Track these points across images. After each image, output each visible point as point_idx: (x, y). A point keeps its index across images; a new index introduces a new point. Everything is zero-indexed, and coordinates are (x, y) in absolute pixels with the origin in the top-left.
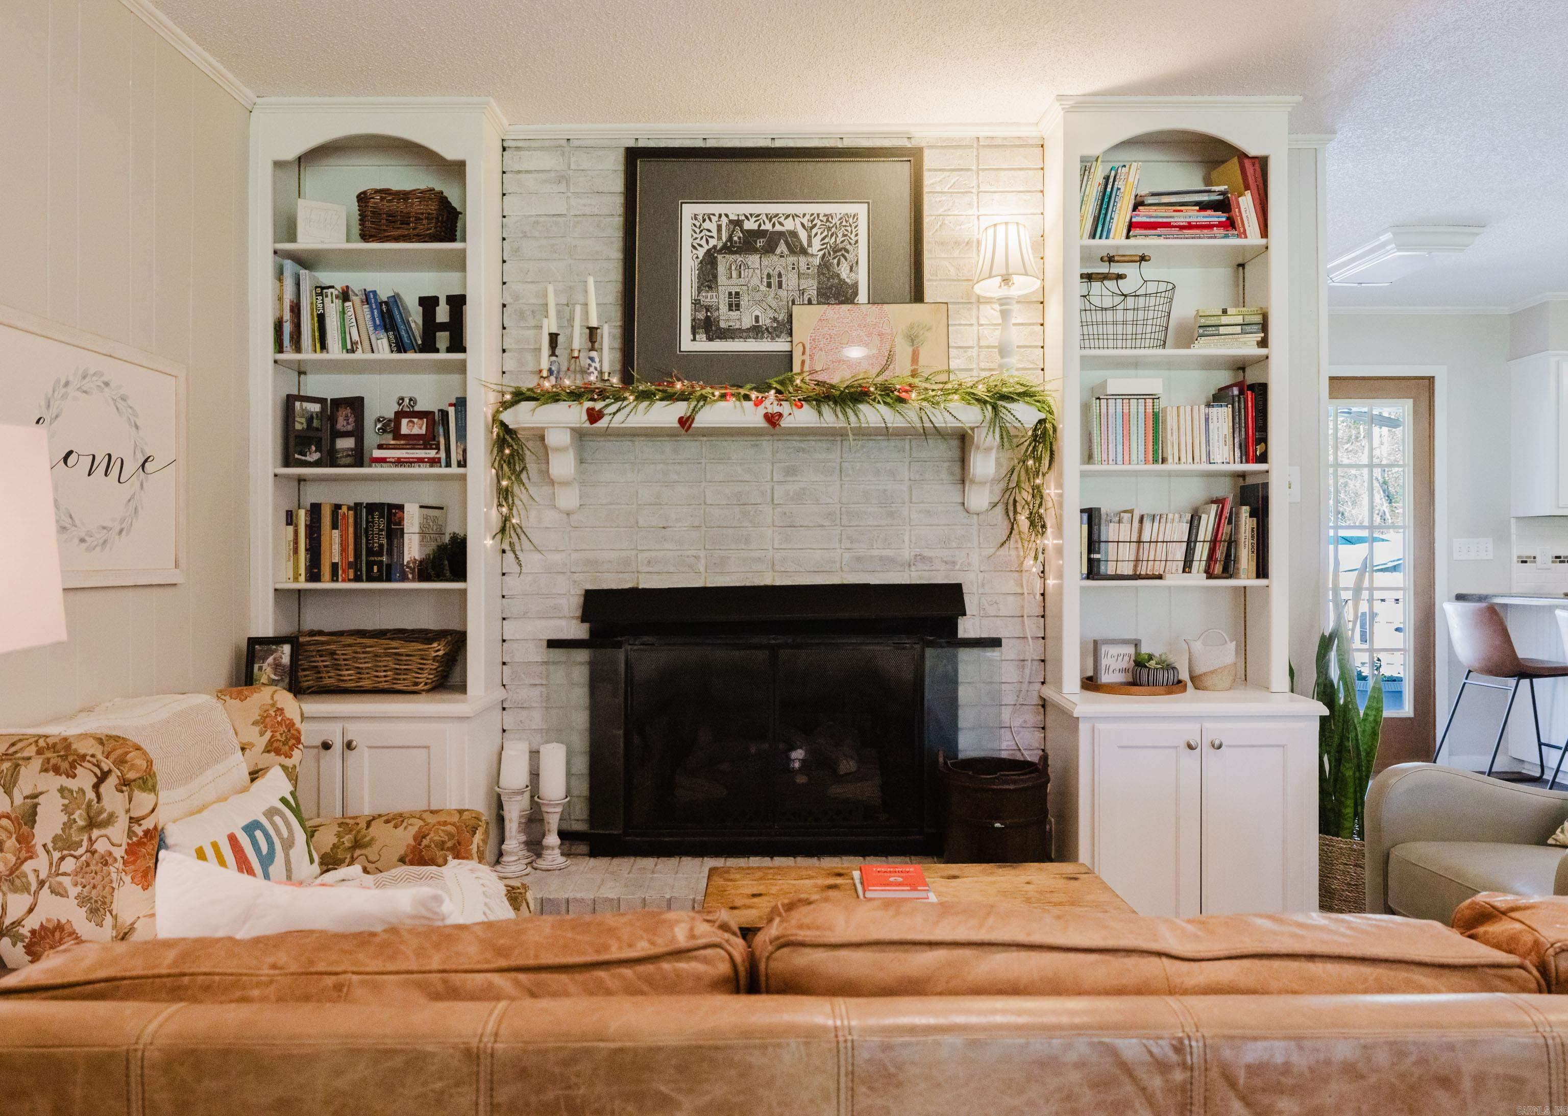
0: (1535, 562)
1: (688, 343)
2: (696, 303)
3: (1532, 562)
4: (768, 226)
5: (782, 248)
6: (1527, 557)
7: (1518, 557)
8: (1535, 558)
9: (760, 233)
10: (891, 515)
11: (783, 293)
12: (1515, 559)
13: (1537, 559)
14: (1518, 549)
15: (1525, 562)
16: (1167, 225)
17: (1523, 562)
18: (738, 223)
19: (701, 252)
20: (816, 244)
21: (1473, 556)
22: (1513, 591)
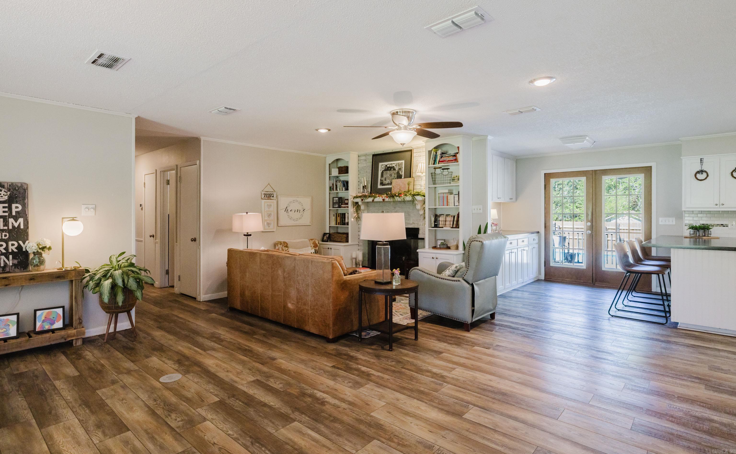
1: (379, 187)
2: (381, 180)
4: (390, 166)
5: (392, 169)
9: (389, 167)
10: (409, 215)
11: (392, 177)
12: (684, 225)
16: (445, 161)
18: (386, 166)
19: (382, 171)
20: (397, 168)
21: (667, 223)
22: (684, 235)
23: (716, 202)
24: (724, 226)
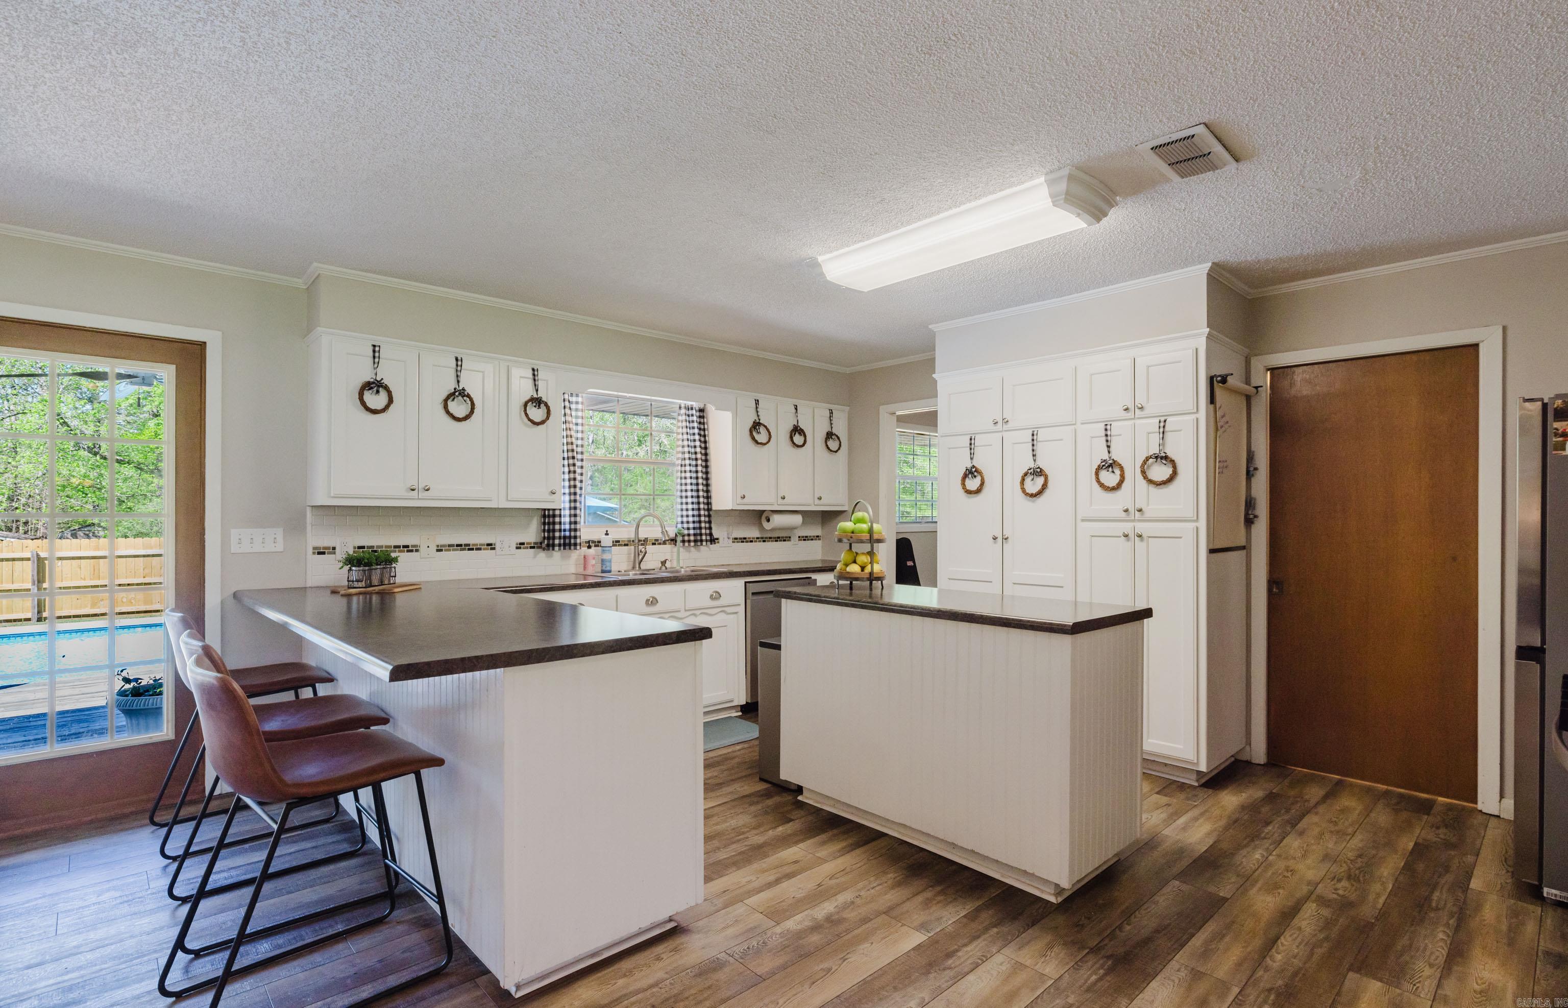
0: (335, 553)
3: (329, 553)
6: (325, 548)
7: (314, 548)
8: (334, 548)
12: (310, 551)
13: (337, 550)
14: (315, 539)
15: (323, 553)
17: (319, 553)
21: (258, 548)
22: (309, 585)
23: (413, 482)
24: (412, 551)
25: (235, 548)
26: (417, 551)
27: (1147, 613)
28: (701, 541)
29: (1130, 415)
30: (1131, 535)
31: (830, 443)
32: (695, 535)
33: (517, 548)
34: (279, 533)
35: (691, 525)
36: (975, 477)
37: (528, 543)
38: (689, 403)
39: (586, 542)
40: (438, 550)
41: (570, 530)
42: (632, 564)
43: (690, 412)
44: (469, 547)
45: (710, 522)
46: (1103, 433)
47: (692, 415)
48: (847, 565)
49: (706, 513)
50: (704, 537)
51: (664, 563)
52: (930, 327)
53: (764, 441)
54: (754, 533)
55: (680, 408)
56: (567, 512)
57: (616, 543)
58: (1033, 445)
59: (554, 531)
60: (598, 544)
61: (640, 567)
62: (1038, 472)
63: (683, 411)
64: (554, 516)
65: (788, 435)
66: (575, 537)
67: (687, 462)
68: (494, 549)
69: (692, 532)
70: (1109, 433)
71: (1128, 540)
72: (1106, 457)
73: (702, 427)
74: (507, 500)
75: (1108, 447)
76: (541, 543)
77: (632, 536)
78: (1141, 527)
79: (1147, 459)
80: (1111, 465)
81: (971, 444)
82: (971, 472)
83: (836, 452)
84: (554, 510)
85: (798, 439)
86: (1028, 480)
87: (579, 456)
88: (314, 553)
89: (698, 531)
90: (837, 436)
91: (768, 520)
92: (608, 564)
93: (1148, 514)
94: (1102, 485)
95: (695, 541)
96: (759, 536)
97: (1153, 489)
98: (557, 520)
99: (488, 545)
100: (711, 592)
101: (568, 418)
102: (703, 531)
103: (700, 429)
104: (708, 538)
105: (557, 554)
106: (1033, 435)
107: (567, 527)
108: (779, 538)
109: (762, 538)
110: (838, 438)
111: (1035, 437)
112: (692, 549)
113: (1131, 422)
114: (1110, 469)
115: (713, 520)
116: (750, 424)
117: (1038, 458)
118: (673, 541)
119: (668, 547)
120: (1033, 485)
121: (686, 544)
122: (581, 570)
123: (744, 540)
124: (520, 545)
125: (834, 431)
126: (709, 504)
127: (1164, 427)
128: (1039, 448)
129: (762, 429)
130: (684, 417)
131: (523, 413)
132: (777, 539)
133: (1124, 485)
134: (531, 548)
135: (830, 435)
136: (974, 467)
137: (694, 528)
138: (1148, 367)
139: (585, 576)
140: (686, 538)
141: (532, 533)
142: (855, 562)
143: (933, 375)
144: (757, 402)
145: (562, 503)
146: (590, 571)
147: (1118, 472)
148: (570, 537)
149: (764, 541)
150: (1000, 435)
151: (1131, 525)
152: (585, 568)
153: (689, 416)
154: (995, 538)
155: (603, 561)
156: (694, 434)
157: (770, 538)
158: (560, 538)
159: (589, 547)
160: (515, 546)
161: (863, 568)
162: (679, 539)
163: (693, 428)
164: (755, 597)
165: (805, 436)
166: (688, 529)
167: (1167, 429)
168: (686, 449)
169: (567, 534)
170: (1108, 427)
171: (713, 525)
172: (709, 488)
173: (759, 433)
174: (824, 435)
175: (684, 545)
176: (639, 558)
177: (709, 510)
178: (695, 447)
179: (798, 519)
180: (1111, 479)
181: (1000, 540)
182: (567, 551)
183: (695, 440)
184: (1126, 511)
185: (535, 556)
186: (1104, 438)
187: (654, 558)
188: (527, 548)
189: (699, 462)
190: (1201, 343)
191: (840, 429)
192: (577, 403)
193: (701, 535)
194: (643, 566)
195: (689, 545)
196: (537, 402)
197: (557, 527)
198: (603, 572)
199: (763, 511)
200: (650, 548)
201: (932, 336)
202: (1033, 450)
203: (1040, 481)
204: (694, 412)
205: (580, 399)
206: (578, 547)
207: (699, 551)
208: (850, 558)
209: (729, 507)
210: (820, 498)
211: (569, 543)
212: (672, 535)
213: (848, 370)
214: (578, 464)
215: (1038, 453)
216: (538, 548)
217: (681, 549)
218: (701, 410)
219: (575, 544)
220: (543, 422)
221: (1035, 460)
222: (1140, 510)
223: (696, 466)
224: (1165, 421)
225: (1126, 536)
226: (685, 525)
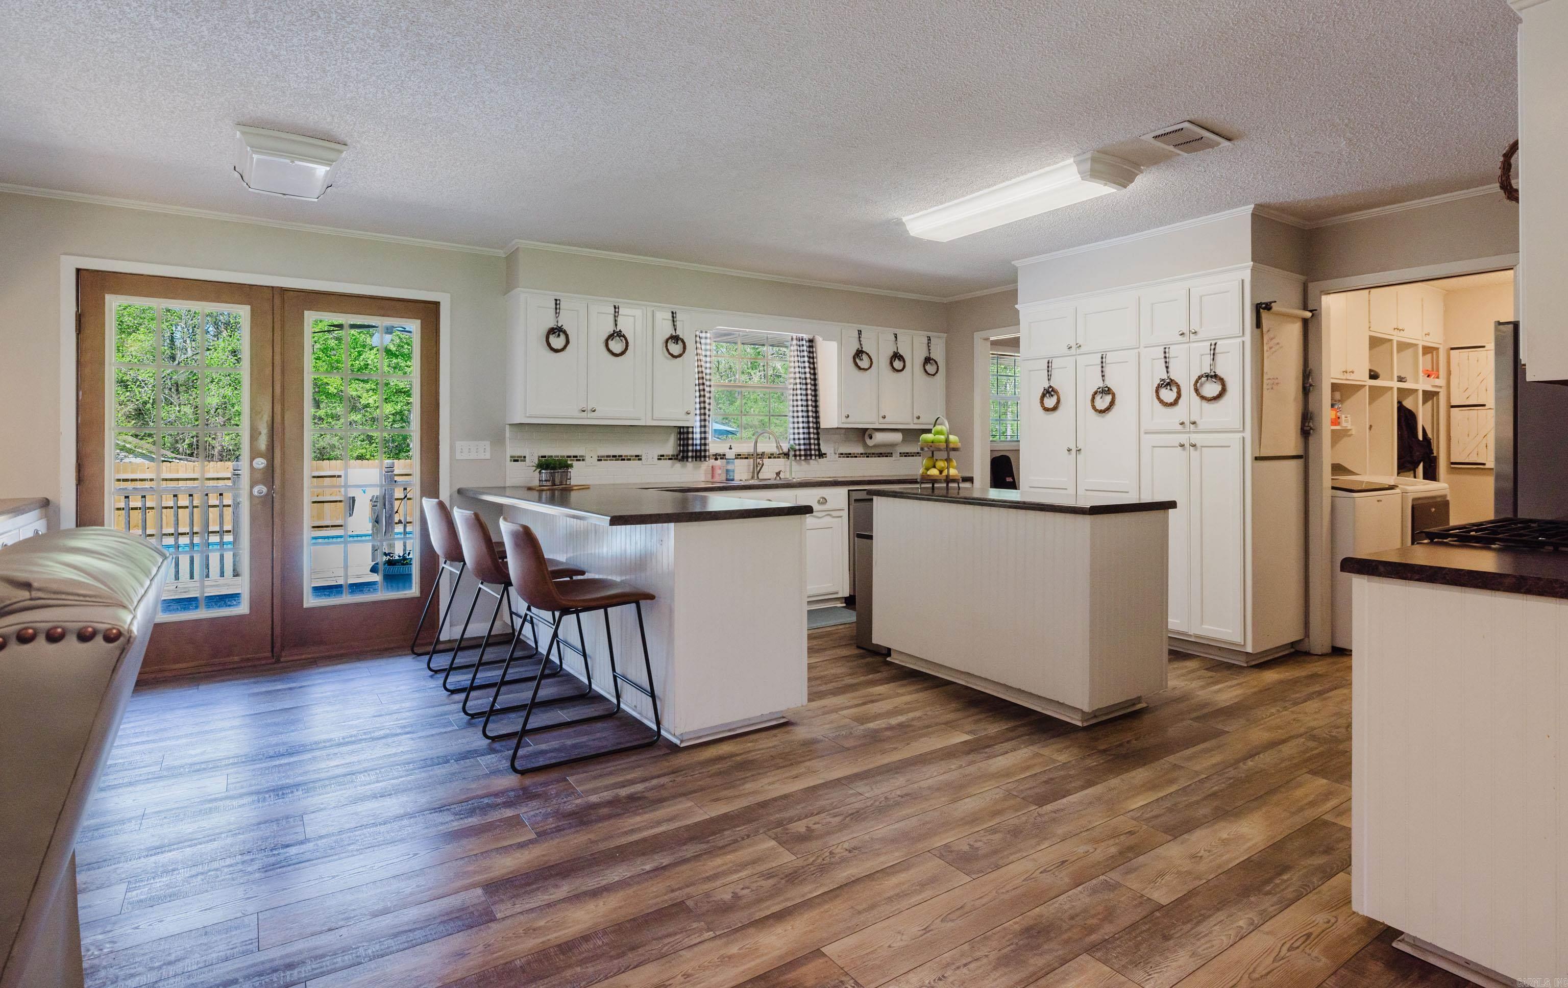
0: (525, 461)
3: (522, 461)
6: (518, 457)
7: (511, 457)
8: (525, 457)
12: (508, 459)
13: (527, 458)
14: (512, 449)
15: (517, 461)
17: (515, 461)
21: (473, 456)
22: (507, 485)
23: (583, 405)
24: (579, 460)
25: (459, 456)
26: (583, 460)
27: (1172, 505)
28: (811, 455)
29: (1185, 339)
30: (1187, 445)
31: (928, 367)
32: (805, 450)
33: (659, 459)
34: (487, 444)
35: (802, 442)
36: (1052, 396)
37: (667, 456)
38: (800, 335)
39: (713, 455)
40: (599, 460)
41: (701, 445)
42: (751, 474)
43: (801, 343)
44: (621, 458)
45: (818, 439)
46: (1162, 355)
47: (803, 345)
48: (927, 469)
49: (815, 431)
50: (813, 452)
51: (778, 474)
52: (1013, 263)
53: (866, 367)
54: (860, 450)
55: (792, 339)
56: (698, 430)
57: (738, 456)
58: (1102, 367)
59: (688, 445)
60: (723, 456)
61: (758, 477)
62: (1106, 391)
63: (795, 342)
64: (688, 433)
65: (889, 361)
66: (705, 451)
67: (798, 386)
68: (640, 459)
69: (802, 447)
70: (1167, 355)
71: (1184, 449)
72: (1165, 376)
73: (811, 355)
74: (653, 419)
75: (1167, 367)
76: (677, 456)
77: (752, 450)
78: (1196, 438)
79: (1200, 378)
80: (1169, 383)
81: (1048, 367)
82: (1048, 392)
83: (934, 375)
84: (688, 427)
85: (898, 364)
86: (1098, 397)
87: (708, 383)
88: (511, 461)
89: (808, 447)
90: (935, 361)
91: (871, 438)
92: (731, 473)
93: (1201, 426)
94: (1161, 401)
95: (806, 455)
96: (862, 451)
97: (1205, 404)
98: (690, 436)
99: (636, 456)
100: (818, 498)
101: (699, 351)
102: (813, 447)
103: (809, 357)
104: (817, 453)
105: (690, 465)
106: (1102, 358)
107: (698, 442)
108: (881, 454)
109: (866, 454)
110: (936, 362)
111: (1104, 360)
112: (803, 463)
113: (1187, 345)
114: (1169, 387)
115: (821, 437)
116: (854, 352)
117: (1106, 378)
118: (786, 455)
119: (782, 461)
120: (1102, 402)
121: (798, 458)
122: (710, 479)
123: (848, 455)
124: (661, 457)
125: (932, 356)
126: (817, 423)
127: (1214, 349)
128: (1107, 370)
129: (864, 357)
130: (795, 348)
131: (665, 349)
132: (880, 455)
133: (1180, 401)
134: (670, 459)
135: (928, 360)
136: (1050, 387)
137: (804, 444)
138: (1201, 297)
139: (713, 483)
140: (798, 453)
141: (670, 446)
142: (934, 467)
143: (1016, 306)
144: (860, 332)
145: (695, 422)
146: (717, 479)
147: (1175, 389)
148: (700, 451)
149: (868, 457)
150: (1074, 358)
151: (1187, 436)
152: (713, 477)
153: (799, 346)
154: (1069, 450)
155: (727, 471)
156: (804, 362)
157: (873, 454)
158: (692, 451)
159: (716, 459)
160: (657, 457)
161: (941, 472)
162: (792, 453)
163: (804, 356)
164: (858, 504)
165: (904, 362)
166: (799, 445)
167: (1217, 351)
168: (798, 375)
169: (698, 448)
170: (1167, 350)
171: (821, 442)
172: (818, 409)
173: (861, 360)
174: (922, 359)
175: (795, 459)
176: (757, 470)
177: (818, 428)
178: (805, 373)
179: (898, 437)
180: (1168, 395)
181: (1074, 452)
182: (698, 463)
183: (805, 367)
184: (1182, 424)
185: (672, 466)
186: (1163, 360)
187: (769, 471)
188: (666, 459)
189: (809, 386)
190: (1247, 275)
191: (938, 354)
192: (706, 338)
193: (810, 450)
194: (761, 476)
195: (800, 459)
196: (676, 339)
197: (690, 442)
198: (727, 480)
199: (867, 429)
200: (766, 461)
201: (1015, 270)
202: (1102, 372)
203: (1108, 398)
204: (804, 342)
205: (708, 335)
206: (707, 459)
207: (809, 464)
208: (931, 464)
209: (835, 425)
210: (918, 418)
211: (700, 455)
212: (786, 450)
213: (945, 300)
214: (707, 389)
215: (1106, 374)
216: (675, 459)
217: (794, 463)
218: (811, 341)
219: (705, 457)
220: (680, 356)
221: (1104, 381)
222: (1194, 423)
223: (806, 389)
224: (1215, 344)
225: (1182, 446)
226: (797, 442)
